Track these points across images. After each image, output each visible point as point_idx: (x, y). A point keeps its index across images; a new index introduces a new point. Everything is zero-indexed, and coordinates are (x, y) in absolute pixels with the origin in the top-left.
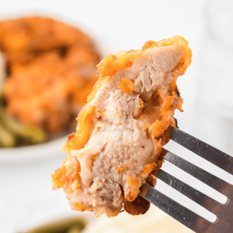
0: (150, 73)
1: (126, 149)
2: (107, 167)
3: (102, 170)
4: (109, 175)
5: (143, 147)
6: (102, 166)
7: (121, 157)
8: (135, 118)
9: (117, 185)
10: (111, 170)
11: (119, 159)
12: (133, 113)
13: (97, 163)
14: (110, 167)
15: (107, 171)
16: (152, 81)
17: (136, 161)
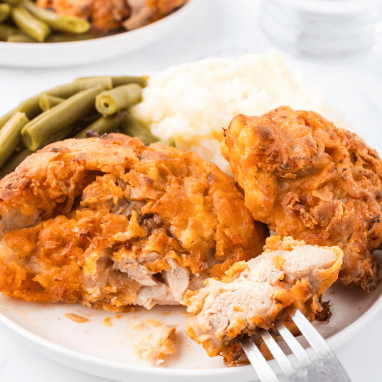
0: (301, 261)
1: (249, 297)
2: (227, 301)
3: (222, 301)
4: (225, 308)
5: (263, 303)
6: (224, 299)
7: (242, 300)
8: (271, 285)
9: (227, 319)
10: (230, 305)
11: (240, 302)
12: (271, 280)
13: (222, 295)
14: (230, 304)
15: (226, 305)
16: (299, 267)
17: (251, 309)
